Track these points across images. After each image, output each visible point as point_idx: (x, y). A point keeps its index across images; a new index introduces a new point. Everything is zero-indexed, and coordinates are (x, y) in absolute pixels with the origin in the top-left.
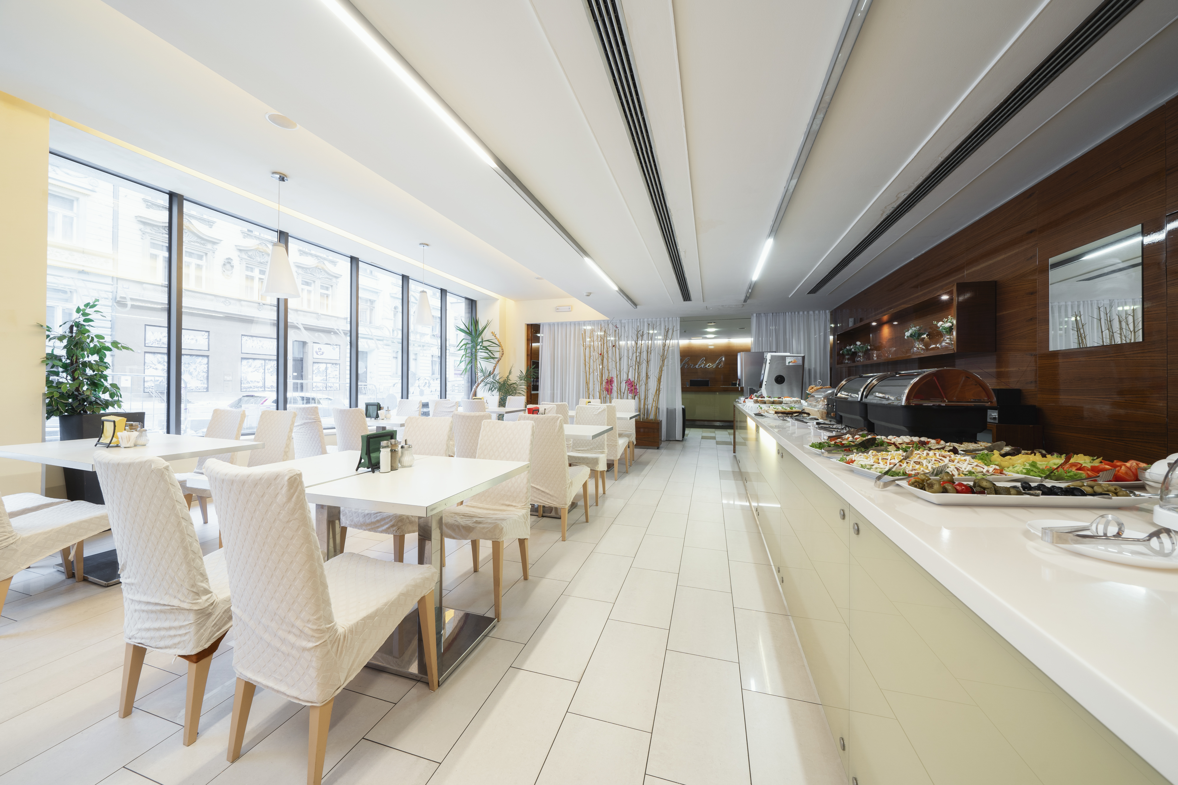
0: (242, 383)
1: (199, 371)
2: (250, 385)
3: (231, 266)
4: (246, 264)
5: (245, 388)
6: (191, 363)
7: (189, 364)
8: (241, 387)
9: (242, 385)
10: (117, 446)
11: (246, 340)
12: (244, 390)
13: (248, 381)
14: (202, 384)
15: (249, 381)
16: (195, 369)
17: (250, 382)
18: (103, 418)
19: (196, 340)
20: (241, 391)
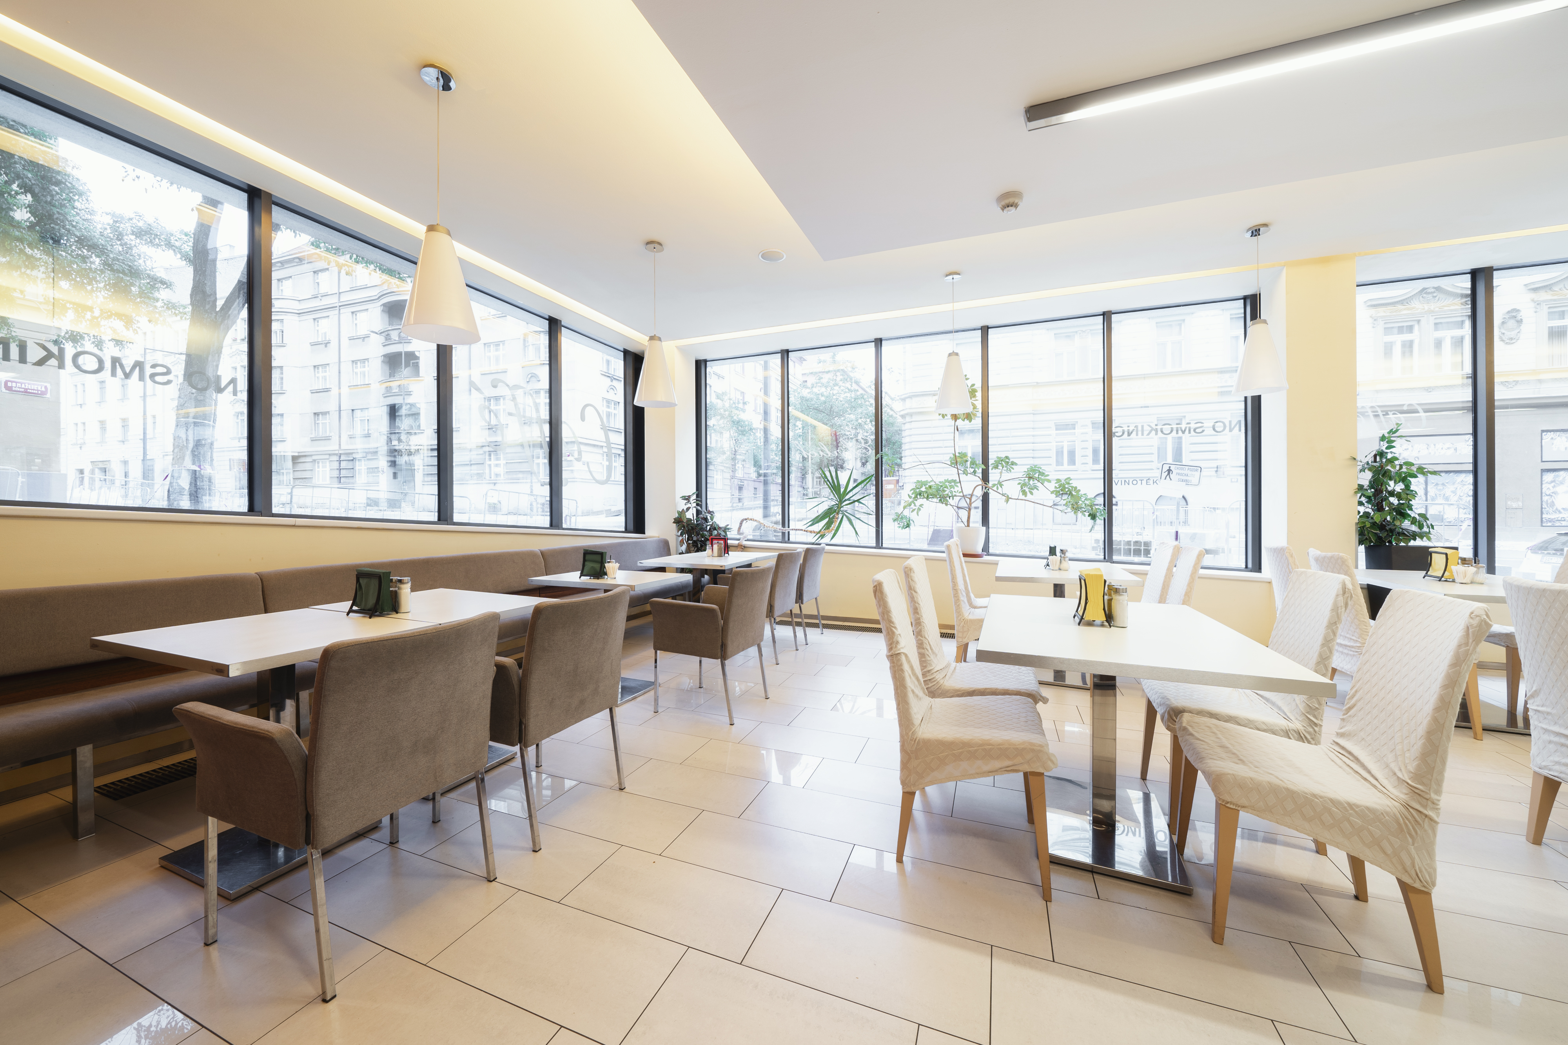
0: (1544, 512)
1: (1461, 495)
2: (1561, 516)
3: (1518, 321)
4: (1549, 308)
5: (1550, 520)
6: (1447, 483)
7: (1443, 484)
8: (1542, 518)
9: (1544, 516)
10: (1454, 581)
11: (1552, 438)
12: (1549, 524)
13: (1557, 509)
14: (1465, 513)
15: (1559, 508)
16: (1453, 492)
17: (1562, 511)
18: (1430, 550)
19: (1456, 449)
20: (1542, 526)
